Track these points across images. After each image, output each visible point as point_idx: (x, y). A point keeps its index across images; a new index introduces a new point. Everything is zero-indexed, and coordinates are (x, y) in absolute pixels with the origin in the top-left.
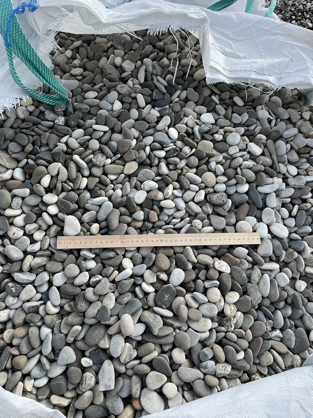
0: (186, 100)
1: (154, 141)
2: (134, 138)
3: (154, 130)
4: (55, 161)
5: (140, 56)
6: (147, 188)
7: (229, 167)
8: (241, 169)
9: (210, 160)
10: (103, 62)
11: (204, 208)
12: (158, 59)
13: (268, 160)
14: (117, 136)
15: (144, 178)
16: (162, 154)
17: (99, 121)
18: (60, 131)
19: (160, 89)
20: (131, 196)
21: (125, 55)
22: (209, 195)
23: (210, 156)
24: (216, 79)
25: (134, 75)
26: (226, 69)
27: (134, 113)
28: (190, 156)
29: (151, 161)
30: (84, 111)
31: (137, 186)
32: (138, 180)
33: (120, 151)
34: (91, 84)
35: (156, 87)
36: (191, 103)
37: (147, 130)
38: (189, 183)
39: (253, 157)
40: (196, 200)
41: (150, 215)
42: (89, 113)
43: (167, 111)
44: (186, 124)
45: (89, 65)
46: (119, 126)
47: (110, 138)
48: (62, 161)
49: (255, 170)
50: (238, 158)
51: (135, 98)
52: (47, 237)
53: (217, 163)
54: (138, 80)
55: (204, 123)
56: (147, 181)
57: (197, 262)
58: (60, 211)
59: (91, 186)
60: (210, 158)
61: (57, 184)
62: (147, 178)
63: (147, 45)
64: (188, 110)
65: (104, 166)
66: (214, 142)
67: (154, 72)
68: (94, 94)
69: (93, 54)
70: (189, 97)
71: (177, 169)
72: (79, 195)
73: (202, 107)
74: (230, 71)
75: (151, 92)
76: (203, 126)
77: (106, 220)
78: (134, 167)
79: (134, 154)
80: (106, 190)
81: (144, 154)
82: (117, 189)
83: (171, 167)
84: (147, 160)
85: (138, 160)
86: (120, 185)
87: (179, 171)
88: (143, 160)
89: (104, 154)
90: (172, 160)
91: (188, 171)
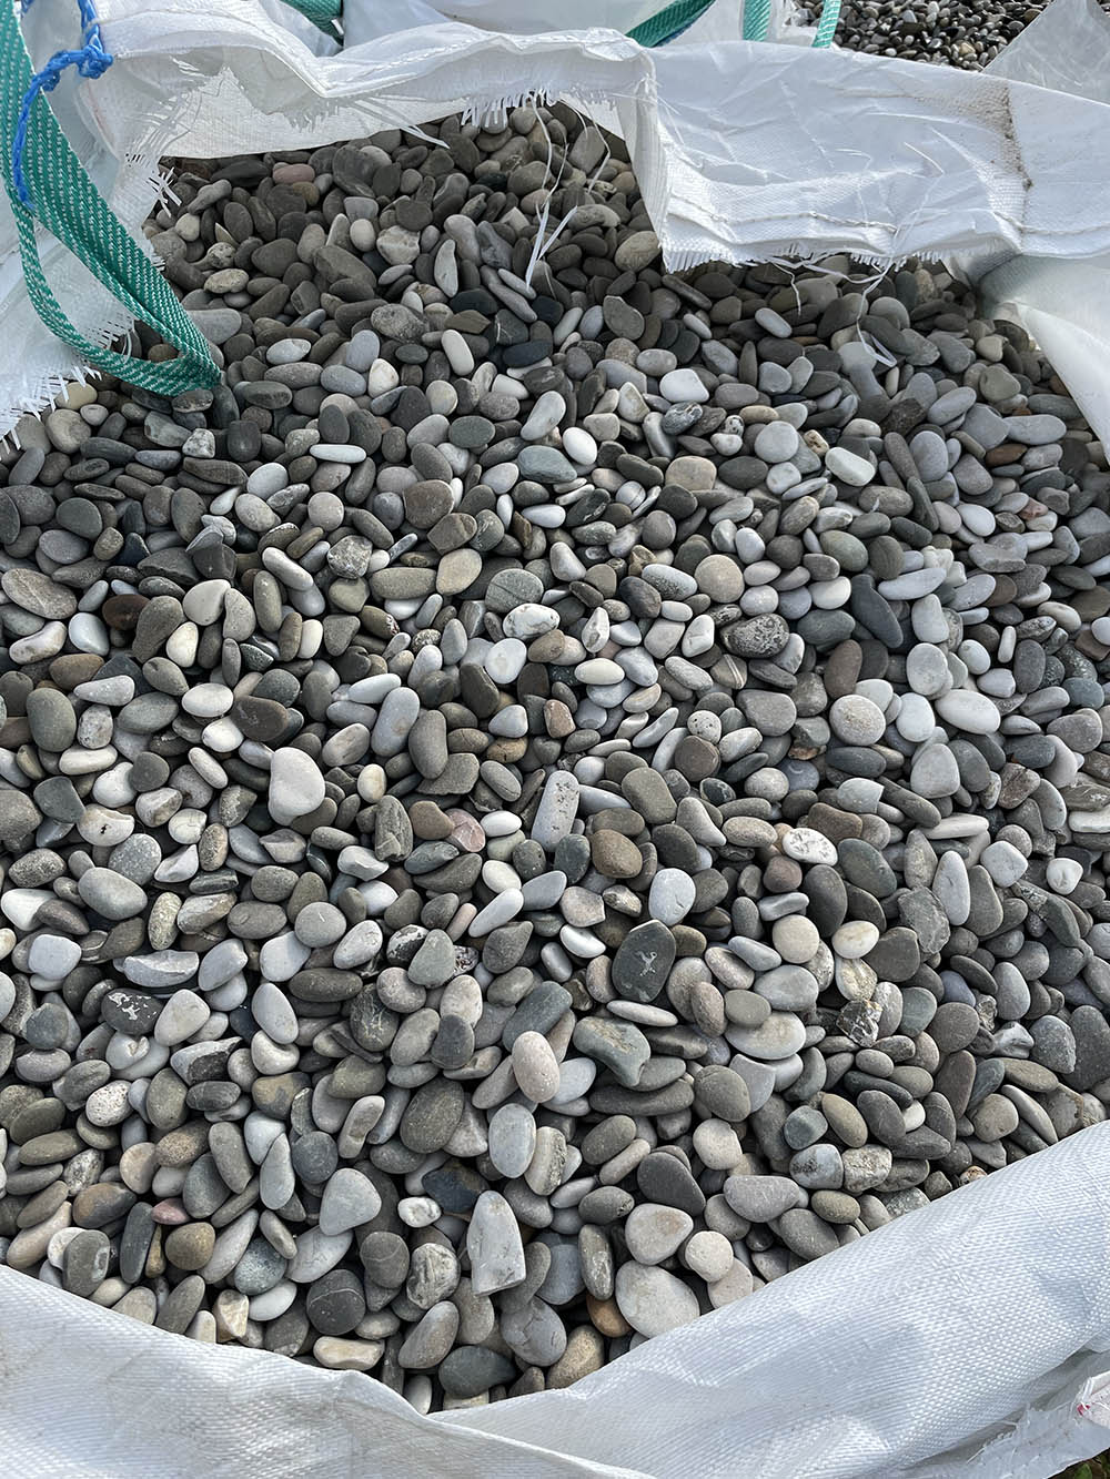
0: (606, 335)
1: (522, 478)
2: (454, 476)
3: (515, 443)
4: (203, 578)
5: (432, 209)
6: (524, 630)
7: (779, 533)
8: (818, 535)
9: (715, 516)
10: (312, 238)
11: (717, 670)
12: (491, 213)
13: (899, 496)
14: (396, 475)
15: (510, 597)
16: (555, 514)
17: (330, 432)
18: (206, 476)
19: (516, 310)
20: (473, 661)
21: (379, 214)
22: (729, 629)
23: (711, 505)
24: (695, 253)
25: (422, 271)
26: (720, 219)
27: (444, 394)
28: (646, 513)
30: (275, 405)
31: (488, 626)
32: (488, 610)
33: (413, 521)
34: (282, 317)
35: (502, 305)
36: (623, 344)
37: (490, 445)
38: (658, 596)
39: (849, 493)
40: (688, 649)
41: (548, 715)
42: (292, 409)
43: (551, 376)
44: (616, 412)
45: (267, 255)
46: (400, 442)
47: (375, 484)
48: (230, 573)
49: (862, 532)
50: (802, 500)
51: (438, 347)
52: (215, 827)
53: (738, 525)
54: (436, 285)
55: (673, 403)
56: (522, 607)
57: (728, 842)
58: (246, 738)
59: (340, 645)
60: (710, 511)
61: (226, 647)
62: (518, 598)
63: (450, 173)
64: (615, 365)
65: (368, 577)
66: (718, 459)
67: (487, 255)
68: (300, 346)
69: (273, 220)
70: (614, 325)
71: (612, 557)
72: (302, 678)
73: (660, 351)
74: (735, 225)
75: (488, 322)
76: (673, 411)
77: (405, 748)
78: (468, 567)
79: (463, 525)
80: (388, 655)
81: (495, 522)
82: (424, 645)
83: (591, 554)
84: (510, 540)
85: (478, 543)
86: (430, 632)
87: (618, 562)
88: (496, 542)
89: (365, 536)
90: (592, 530)
91: (650, 561)
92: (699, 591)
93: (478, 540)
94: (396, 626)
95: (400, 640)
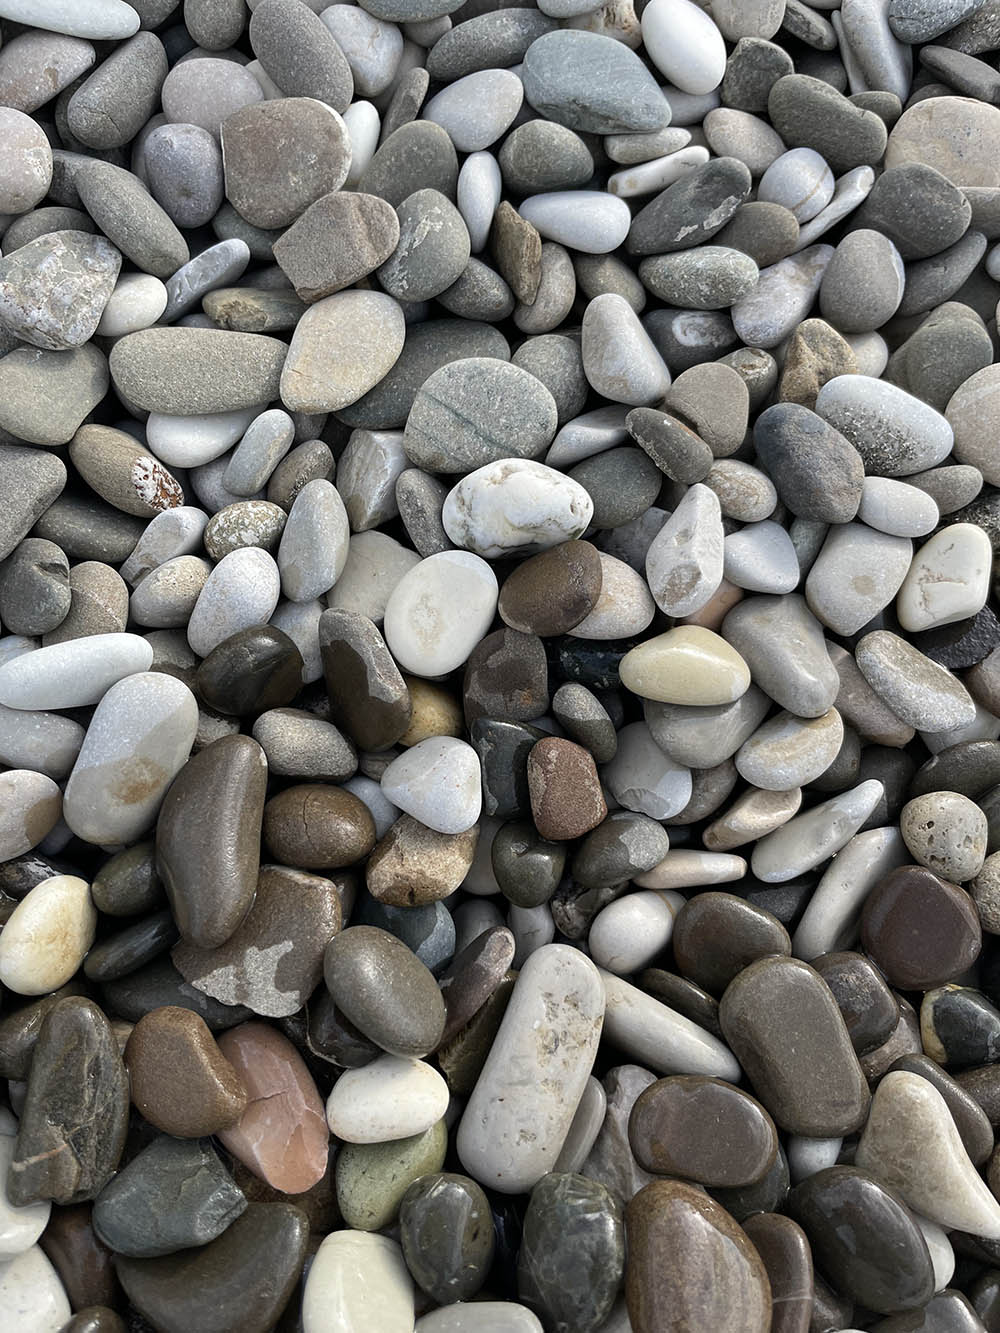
1: (530, 110)
2: (359, 96)
3: (520, 21)
6: (497, 532)
14: (212, 81)
15: (469, 436)
16: (604, 218)
20: (356, 603)
28: (835, 234)
29: (511, 287)
31: (406, 512)
32: (410, 463)
33: (242, 204)
37: (462, 17)
38: (856, 461)
40: (918, 616)
41: (538, 783)
47: (156, 99)
62: (489, 440)
65: (102, 342)
78: (368, 338)
79: (365, 227)
80: (134, 563)
81: (450, 224)
82: (233, 548)
83: (687, 332)
84: (484, 275)
85: (401, 281)
86: (255, 510)
87: (757, 361)
88: (447, 279)
89: (103, 234)
90: (698, 269)
91: (842, 366)
93: (401, 271)
94: (166, 485)
95: (169, 529)
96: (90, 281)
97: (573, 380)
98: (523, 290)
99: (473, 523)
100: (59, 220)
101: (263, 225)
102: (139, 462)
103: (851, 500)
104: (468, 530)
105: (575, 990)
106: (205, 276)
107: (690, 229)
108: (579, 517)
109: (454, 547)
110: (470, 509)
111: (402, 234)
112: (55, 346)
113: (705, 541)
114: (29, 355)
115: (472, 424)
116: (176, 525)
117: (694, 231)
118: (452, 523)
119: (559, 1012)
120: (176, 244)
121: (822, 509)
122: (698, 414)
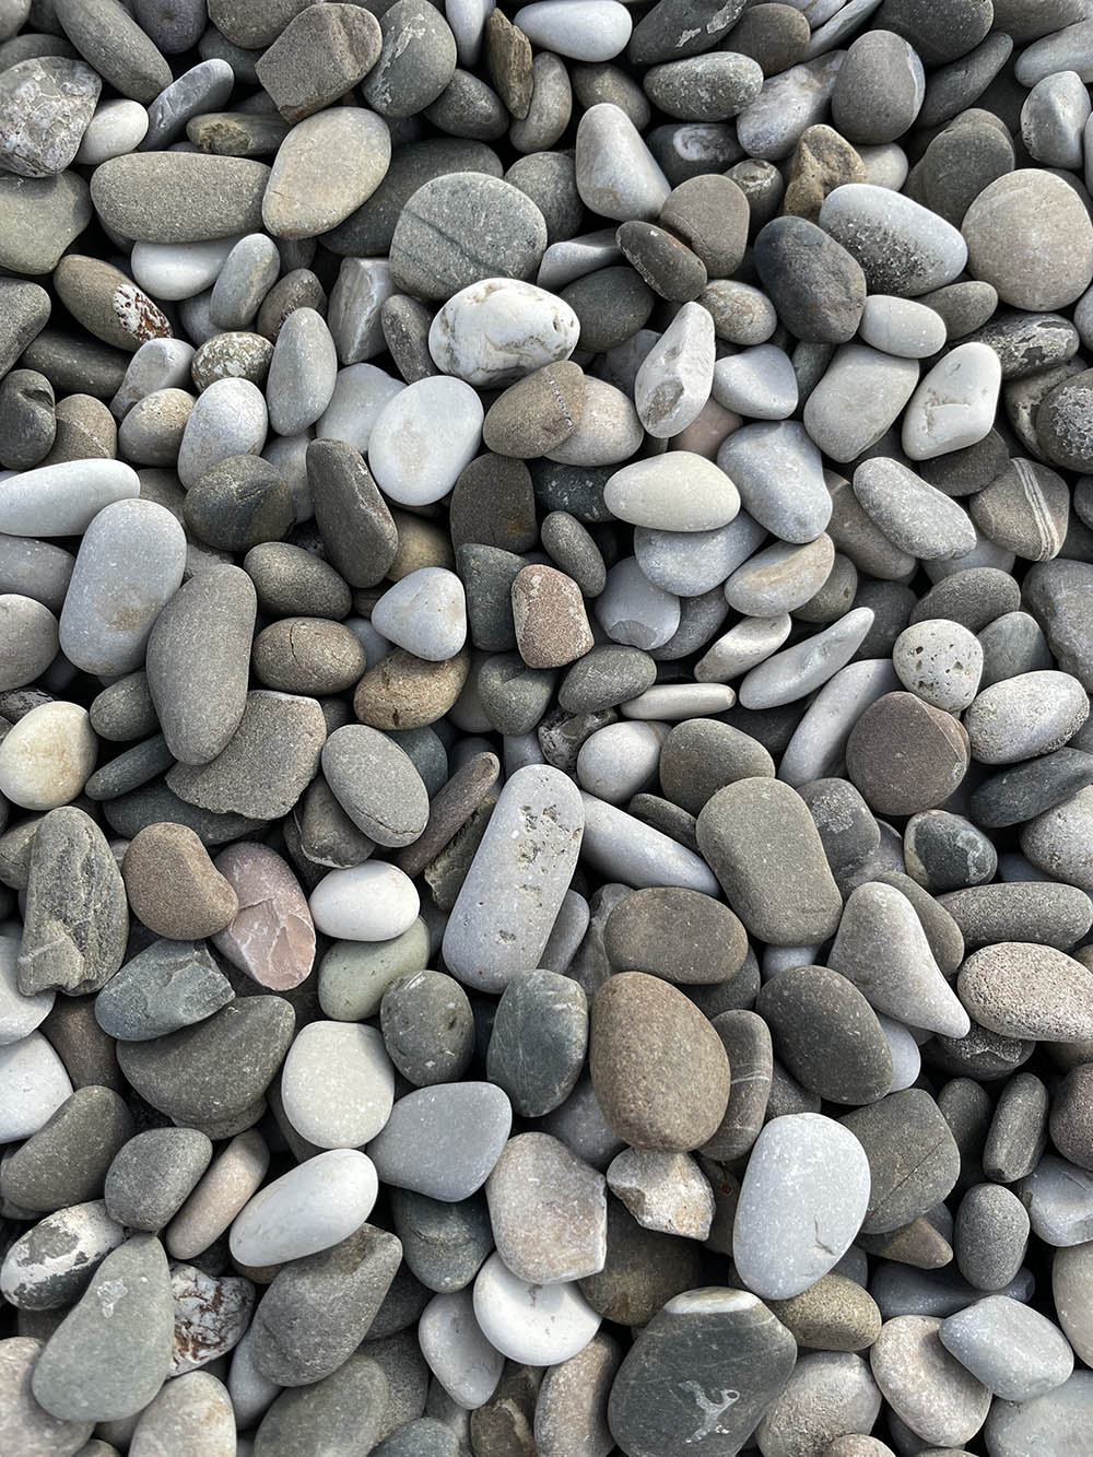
6: (481, 356)
9: (1034, 61)
11: (993, 506)
15: (453, 257)
16: (601, 24)
20: (343, 434)
22: (1036, 386)
23: (1028, 30)
29: (501, 98)
31: (391, 337)
32: (394, 287)
38: (858, 279)
40: (922, 442)
60: (1021, 47)
62: (476, 262)
65: (82, 169)
71: (744, 155)
77: (138, 665)
78: (351, 156)
79: (347, 38)
80: (123, 397)
81: (433, 31)
82: (218, 378)
83: (689, 145)
84: (471, 86)
85: (383, 94)
86: (240, 340)
87: (759, 173)
88: (430, 89)
89: (83, 59)
90: (697, 74)
91: (848, 174)
92: (969, 273)
93: (384, 83)
94: (152, 317)
95: (154, 359)
96: (68, 105)
97: (565, 198)
98: (514, 103)
99: (458, 347)
100: (40, 48)
101: (245, 44)
102: (120, 288)
103: (850, 316)
104: (452, 354)
105: (552, 804)
106: (187, 99)
107: (692, 33)
108: (563, 335)
109: (439, 372)
110: (453, 331)
111: (384, 44)
112: (35, 172)
113: (693, 358)
114: (11, 184)
115: (457, 243)
116: (160, 355)
117: (697, 35)
118: (437, 348)
119: (538, 824)
120: (157, 65)
121: (819, 326)
122: (693, 228)
